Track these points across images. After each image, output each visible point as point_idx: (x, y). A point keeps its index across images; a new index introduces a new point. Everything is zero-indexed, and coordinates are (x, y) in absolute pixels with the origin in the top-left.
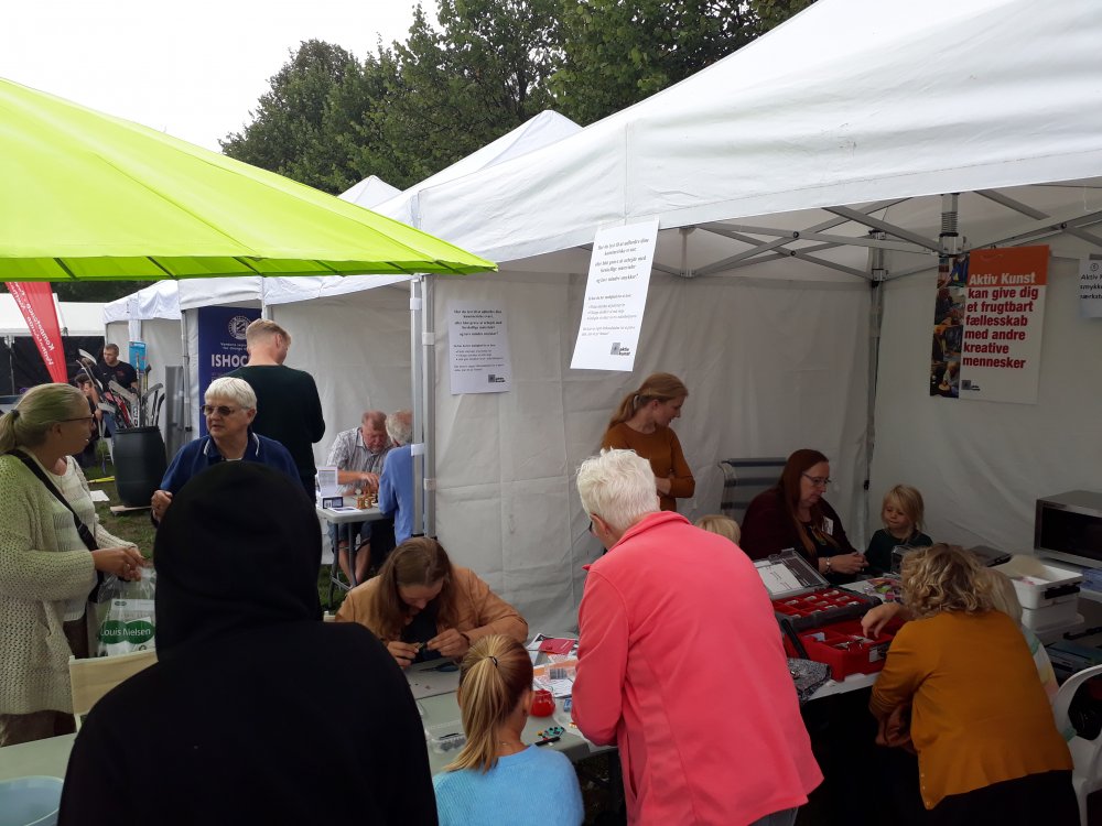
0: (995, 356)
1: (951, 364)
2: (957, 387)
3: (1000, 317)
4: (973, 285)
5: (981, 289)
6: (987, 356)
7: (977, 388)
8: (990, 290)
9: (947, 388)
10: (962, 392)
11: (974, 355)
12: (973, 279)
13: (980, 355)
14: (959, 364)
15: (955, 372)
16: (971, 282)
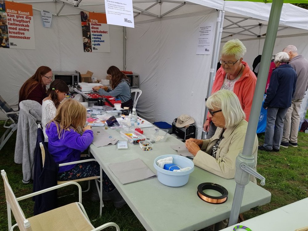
0: (20, 35)
1: (5, 37)
2: (9, 45)
3: (20, 24)
4: (8, 12)
5: (12, 14)
6: (18, 35)
7: (15, 45)
8: (15, 15)
9: (5, 45)
10: (10, 46)
11: (13, 35)
12: (8, 10)
13: (15, 35)
14: (8, 37)
15: (7, 40)
16: (7, 11)
